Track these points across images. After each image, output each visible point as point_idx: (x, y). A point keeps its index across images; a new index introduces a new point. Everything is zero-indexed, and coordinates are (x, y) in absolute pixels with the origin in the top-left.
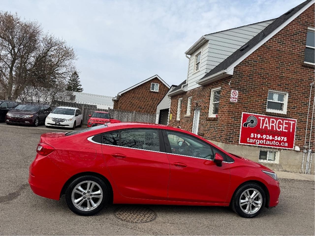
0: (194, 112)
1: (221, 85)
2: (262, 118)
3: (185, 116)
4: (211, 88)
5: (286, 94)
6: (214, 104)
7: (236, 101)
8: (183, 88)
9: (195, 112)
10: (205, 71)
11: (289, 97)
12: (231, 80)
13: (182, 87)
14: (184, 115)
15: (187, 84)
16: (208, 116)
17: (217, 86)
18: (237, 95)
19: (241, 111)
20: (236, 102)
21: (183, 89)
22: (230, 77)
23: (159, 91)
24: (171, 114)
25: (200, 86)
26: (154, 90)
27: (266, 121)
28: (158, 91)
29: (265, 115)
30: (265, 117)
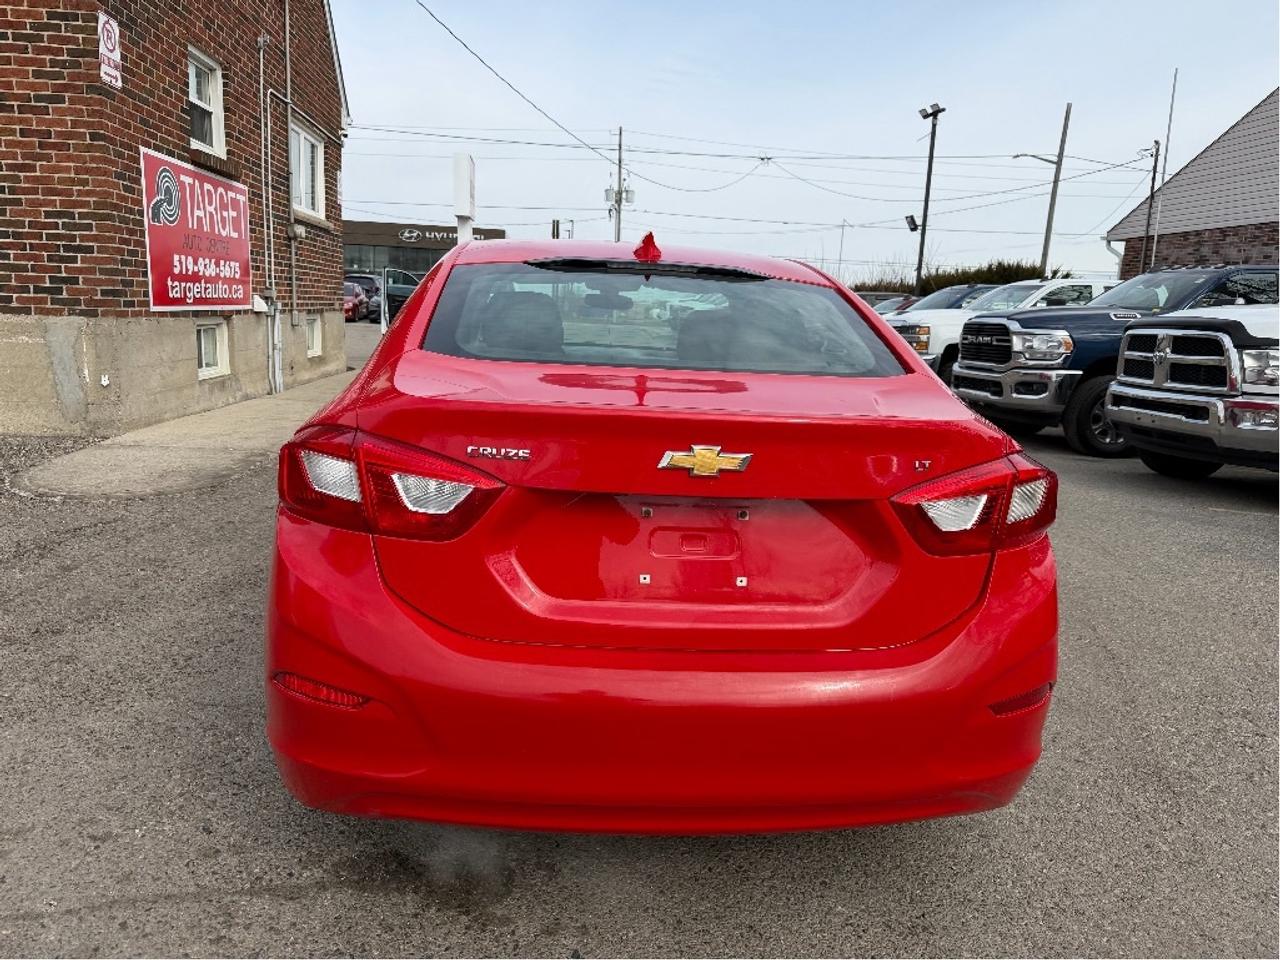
2: (187, 180)
5: (212, 70)
7: (116, 79)
11: (224, 85)
18: (118, 49)
19: (136, 140)
20: (118, 85)
27: (198, 195)
30: (194, 175)
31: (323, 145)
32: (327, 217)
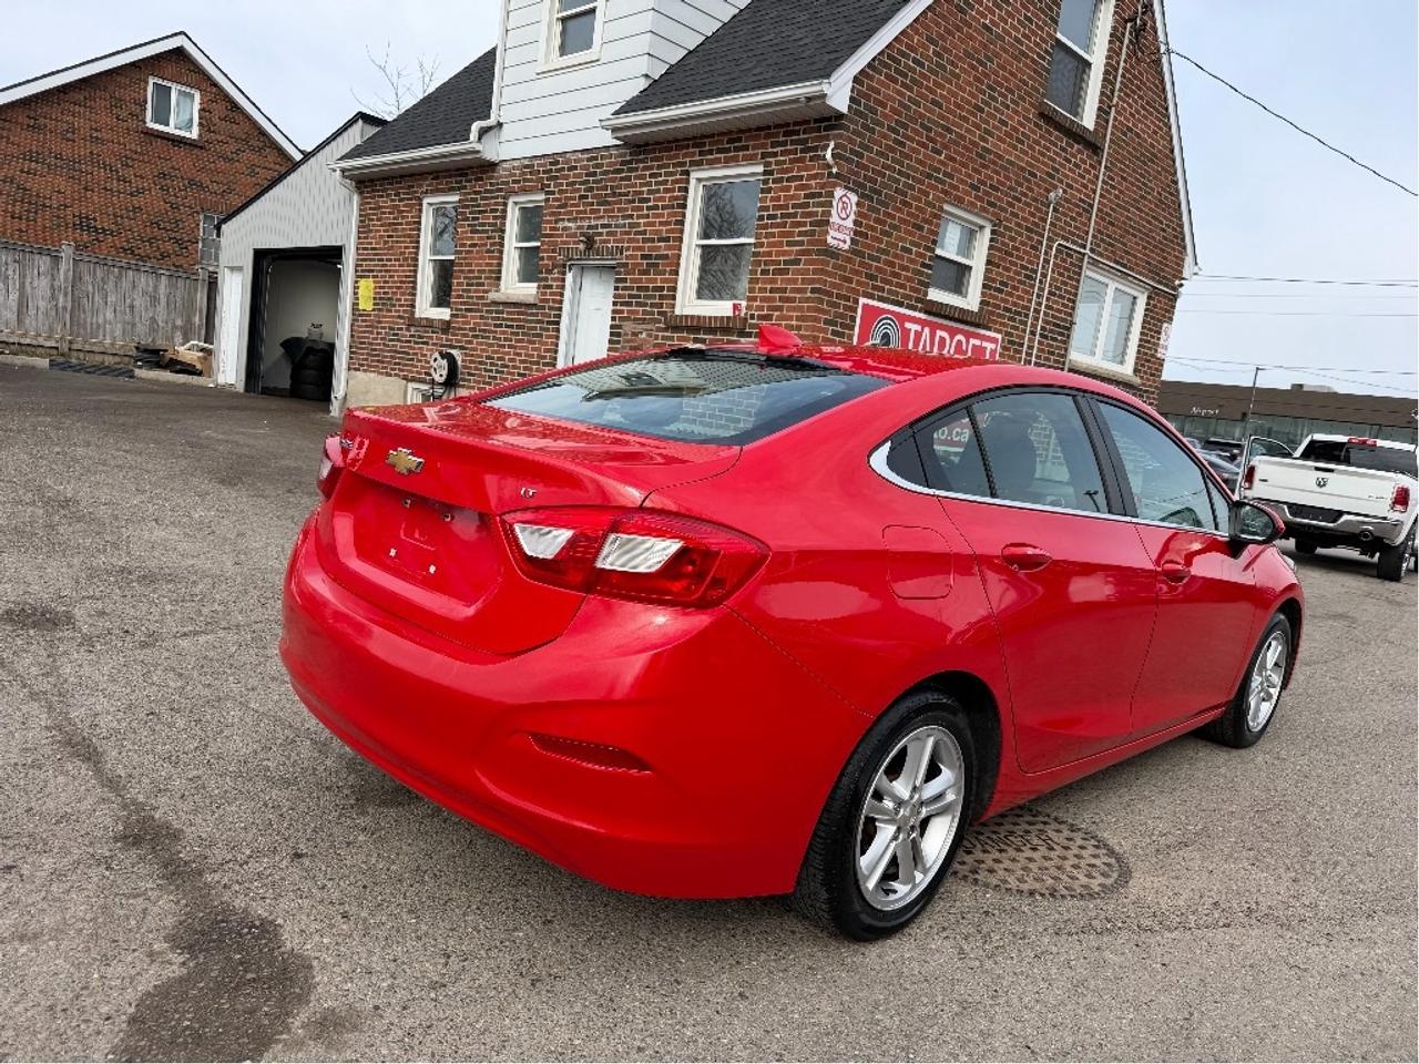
0: (563, 280)
1: (764, 156)
2: (914, 327)
3: (493, 296)
4: (693, 163)
5: (982, 227)
6: (703, 247)
7: (845, 242)
8: (480, 139)
9: (569, 277)
10: (643, 65)
11: (992, 240)
12: (836, 137)
13: (473, 135)
14: (487, 292)
15: (500, 125)
16: (673, 306)
17: (735, 159)
18: (852, 217)
19: (856, 292)
20: (846, 247)
21: (478, 147)
22: (829, 119)
23: (200, 135)
24: (362, 283)
25: (618, 142)
26: (167, 125)
27: (925, 341)
28: (194, 134)
29: (922, 316)
30: (923, 323)
31: (1145, 296)
32: (1136, 371)
